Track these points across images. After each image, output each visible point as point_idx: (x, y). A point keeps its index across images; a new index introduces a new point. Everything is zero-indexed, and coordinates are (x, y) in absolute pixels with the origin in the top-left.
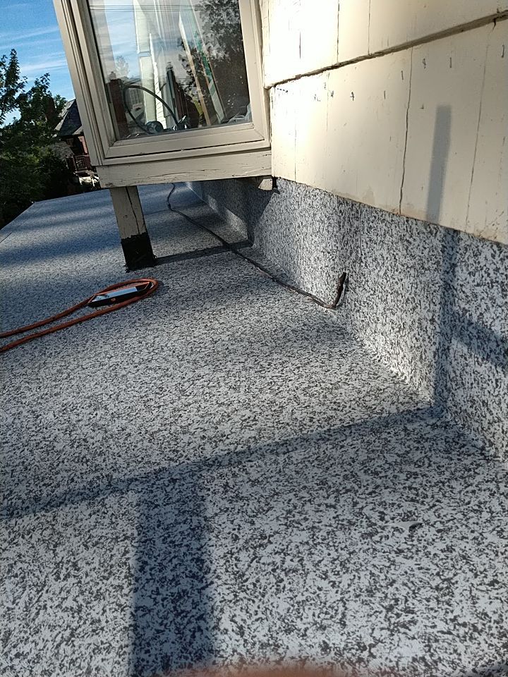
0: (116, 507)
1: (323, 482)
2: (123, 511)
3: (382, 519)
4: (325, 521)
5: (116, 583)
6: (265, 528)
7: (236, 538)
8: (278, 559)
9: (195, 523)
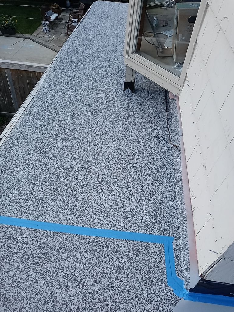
0: (102, 196)
1: (143, 211)
2: (103, 197)
3: (150, 224)
4: (139, 220)
5: (99, 213)
6: (128, 215)
7: (122, 215)
8: (128, 223)
9: (116, 208)
